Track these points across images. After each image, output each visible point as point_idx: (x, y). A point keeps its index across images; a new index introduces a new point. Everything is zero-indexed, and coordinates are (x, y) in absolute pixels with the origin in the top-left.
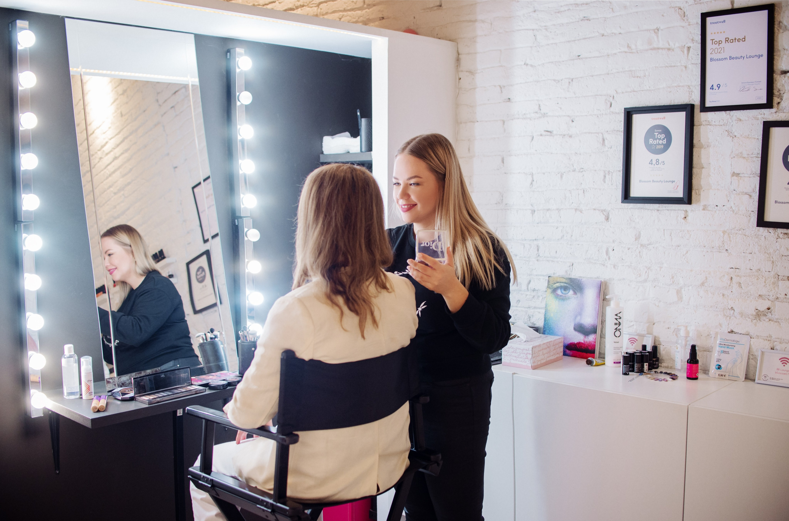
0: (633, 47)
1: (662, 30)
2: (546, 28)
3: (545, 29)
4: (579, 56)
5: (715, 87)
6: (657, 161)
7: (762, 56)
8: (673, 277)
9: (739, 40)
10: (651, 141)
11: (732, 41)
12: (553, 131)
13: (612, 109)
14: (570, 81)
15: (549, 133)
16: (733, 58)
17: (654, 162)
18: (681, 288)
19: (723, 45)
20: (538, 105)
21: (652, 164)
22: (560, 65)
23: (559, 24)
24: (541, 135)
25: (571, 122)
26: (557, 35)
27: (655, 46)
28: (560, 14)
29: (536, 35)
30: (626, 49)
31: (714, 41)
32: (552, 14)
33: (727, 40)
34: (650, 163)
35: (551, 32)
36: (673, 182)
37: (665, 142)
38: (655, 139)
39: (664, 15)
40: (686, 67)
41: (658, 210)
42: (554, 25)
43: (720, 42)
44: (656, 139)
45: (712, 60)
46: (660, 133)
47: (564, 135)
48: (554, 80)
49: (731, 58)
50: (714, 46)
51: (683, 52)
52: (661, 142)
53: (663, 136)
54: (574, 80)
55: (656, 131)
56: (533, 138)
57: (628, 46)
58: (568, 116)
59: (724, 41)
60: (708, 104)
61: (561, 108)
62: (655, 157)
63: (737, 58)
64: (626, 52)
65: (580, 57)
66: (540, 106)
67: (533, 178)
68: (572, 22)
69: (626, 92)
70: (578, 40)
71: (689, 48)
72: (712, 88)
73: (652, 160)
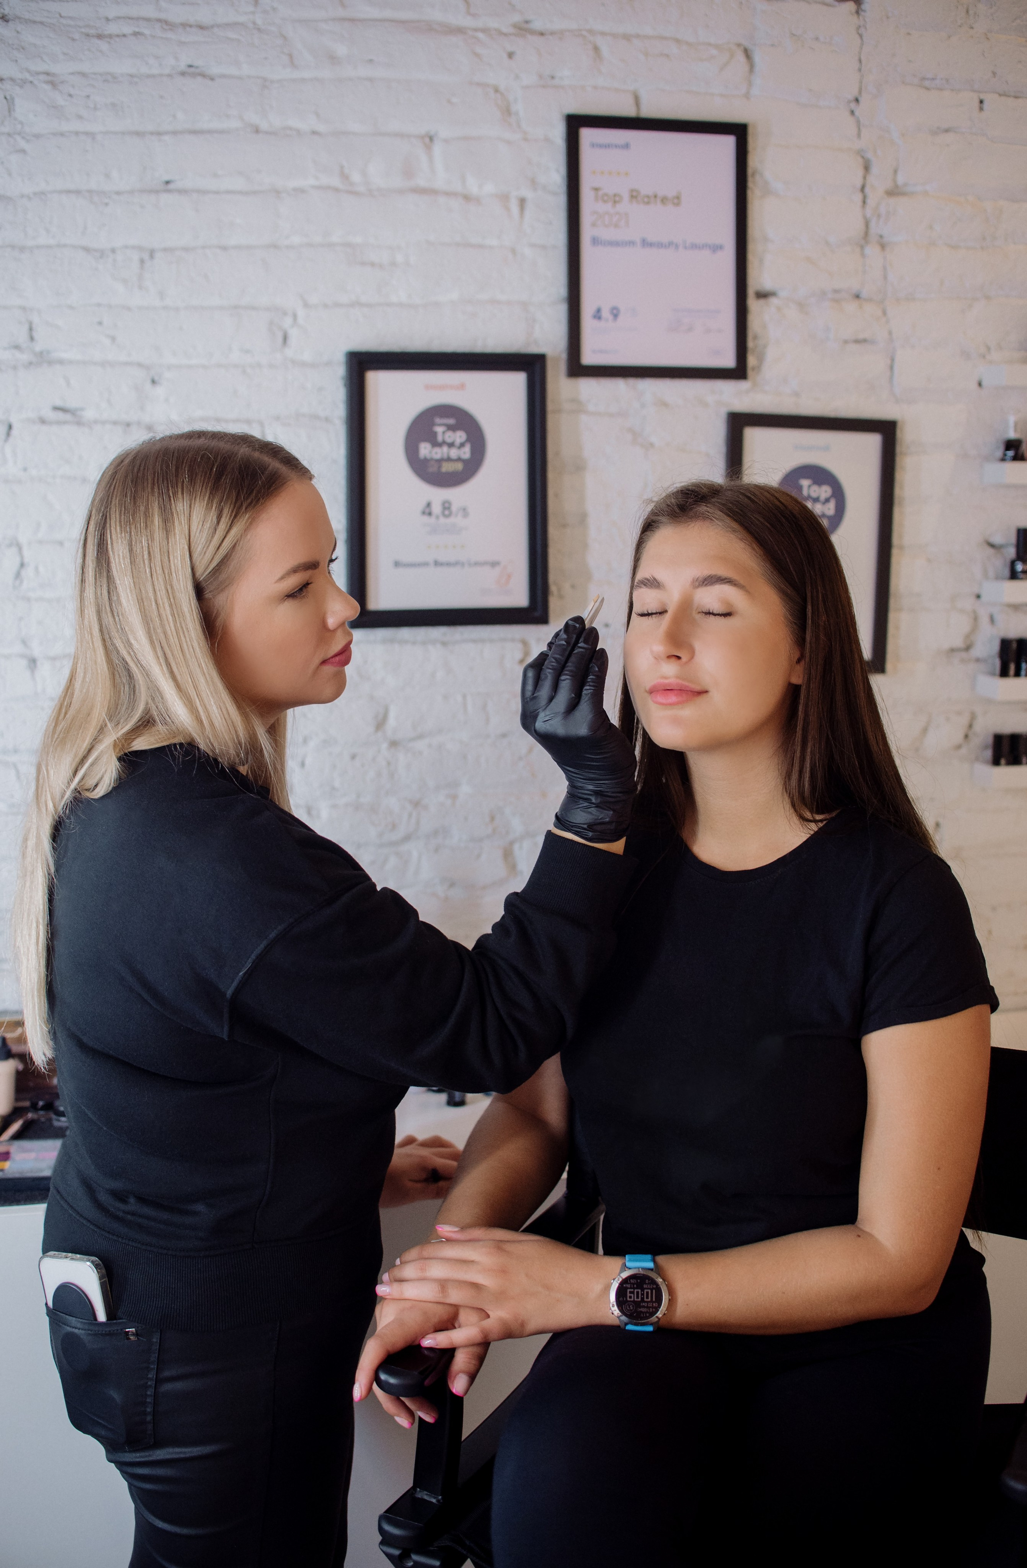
0: (356, 177)
1: (446, 141)
2: (49, 78)
3: (47, 82)
4: (167, 183)
5: (605, 313)
6: (446, 506)
7: (721, 247)
8: (492, 819)
9: (664, 200)
10: (425, 450)
11: (650, 199)
12: (82, 409)
13: (289, 352)
14: (146, 256)
15: (68, 417)
16: (651, 245)
17: (437, 509)
18: (512, 843)
19: (625, 206)
20: (26, 327)
21: (430, 514)
22: (107, 204)
23: (101, 75)
24: (43, 421)
25: (148, 385)
26: (95, 109)
27: (422, 182)
28: (109, 43)
29: (13, 99)
30: (336, 182)
31: (600, 193)
32: (73, 40)
33: (634, 195)
34: (424, 513)
35: (70, 95)
36: (494, 564)
37: (466, 453)
38: (435, 444)
39: (454, 100)
40: (513, 251)
41: (444, 644)
42: (83, 75)
43: (616, 199)
44: (440, 445)
45: (595, 241)
46: (452, 428)
47: (128, 425)
48: (87, 249)
49: (645, 243)
50: (602, 207)
51: (508, 209)
52: (454, 453)
53: (460, 436)
54: (158, 255)
55: (438, 420)
56: (10, 427)
57: (344, 177)
58: (140, 365)
59: (626, 196)
60: (588, 358)
61: (113, 339)
62: (437, 495)
63: (660, 245)
64: (336, 190)
65: (171, 186)
66: (34, 326)
67: (22, 557)
68: (149, 76)
69: (337, 305)
70: (175, 133)
71: (522, 202)
72: (598, 315)
73: (429, 505)
